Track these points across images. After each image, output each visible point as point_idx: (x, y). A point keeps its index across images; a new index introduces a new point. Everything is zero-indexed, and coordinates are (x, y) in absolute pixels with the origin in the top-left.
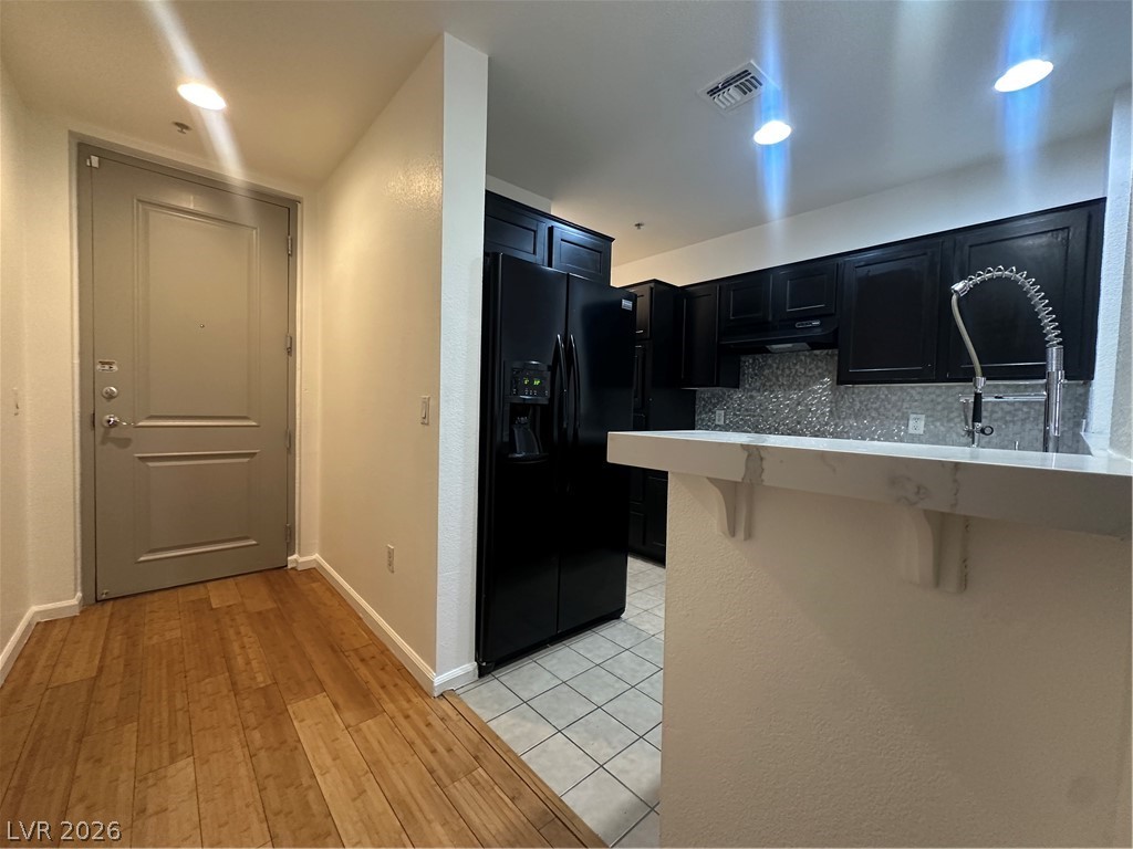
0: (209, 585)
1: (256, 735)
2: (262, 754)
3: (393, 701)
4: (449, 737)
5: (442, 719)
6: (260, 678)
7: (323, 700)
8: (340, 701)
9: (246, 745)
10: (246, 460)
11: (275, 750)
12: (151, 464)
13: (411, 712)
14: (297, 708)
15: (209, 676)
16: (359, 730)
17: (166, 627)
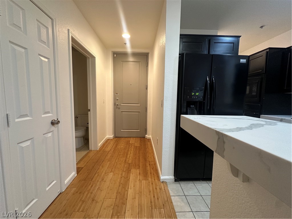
0: (131, 138)
1: (124, 173)
2: (123, 178)
3: (151, 178)
4: (159, 195)
5: (160, 189)
6: (130, 161)
7: (138, 171)
8: (141, 173)
9: (121, 175)
10: (138, 113)
11: (125, 178)
12: (123, 113)
13: (154, 183)
14: (133, 170)
15: (123, 157)
16: (141, 182)
17: (122, 145)
